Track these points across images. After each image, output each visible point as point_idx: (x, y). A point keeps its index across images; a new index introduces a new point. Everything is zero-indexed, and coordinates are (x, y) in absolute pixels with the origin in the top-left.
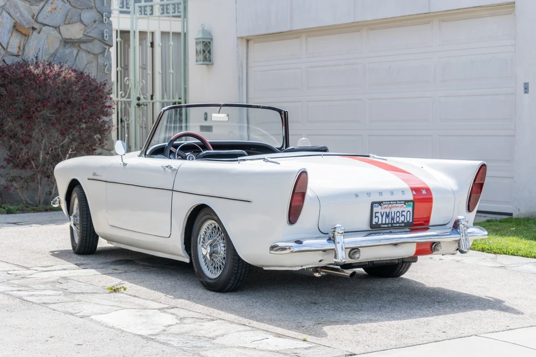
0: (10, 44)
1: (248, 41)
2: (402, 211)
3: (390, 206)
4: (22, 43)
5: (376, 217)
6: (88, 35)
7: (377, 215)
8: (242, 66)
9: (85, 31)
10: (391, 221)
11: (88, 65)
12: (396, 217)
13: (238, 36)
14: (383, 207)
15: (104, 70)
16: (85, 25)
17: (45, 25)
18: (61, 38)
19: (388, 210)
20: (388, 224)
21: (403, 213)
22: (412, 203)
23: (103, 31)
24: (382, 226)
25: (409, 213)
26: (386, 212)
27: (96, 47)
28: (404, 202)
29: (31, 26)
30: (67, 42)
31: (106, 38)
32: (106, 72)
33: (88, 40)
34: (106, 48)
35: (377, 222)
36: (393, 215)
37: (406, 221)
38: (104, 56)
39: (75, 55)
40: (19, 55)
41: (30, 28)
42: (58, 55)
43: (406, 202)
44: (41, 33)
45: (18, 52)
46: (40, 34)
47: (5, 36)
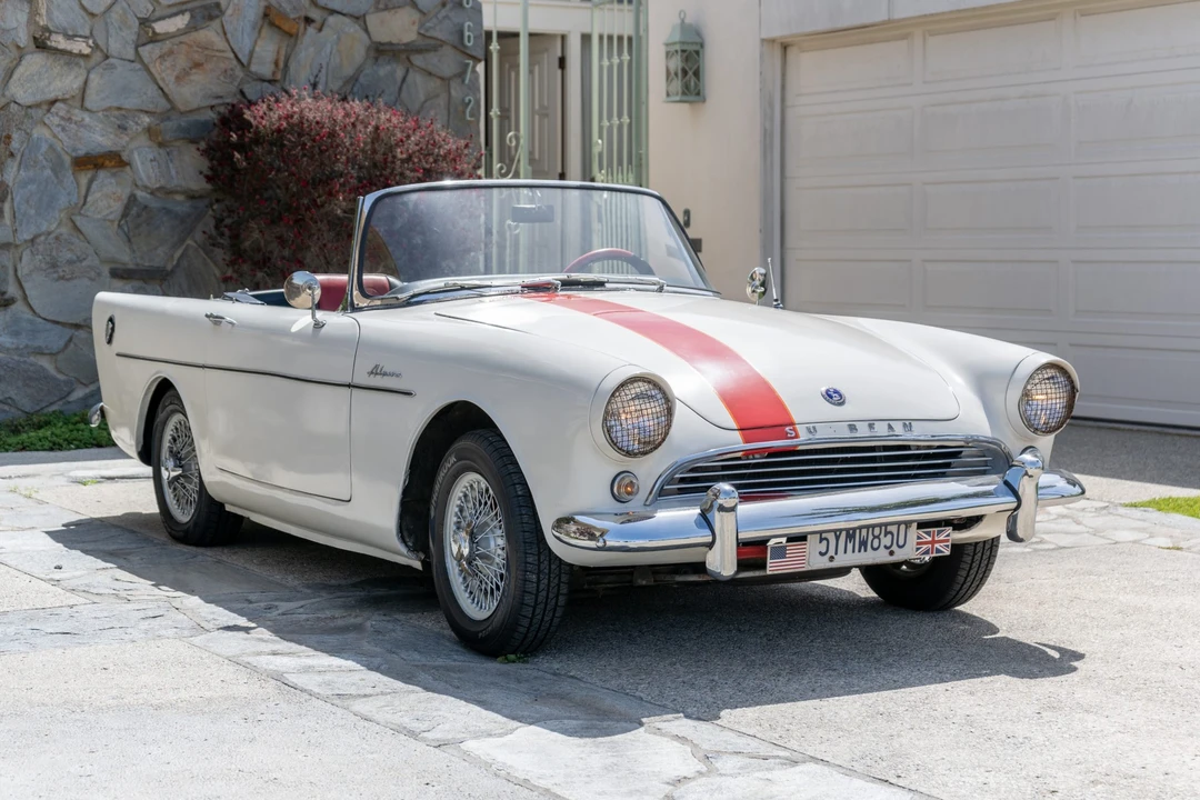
0: (255, 55)
1: (785, 47)
4: (283, 52)
6: (428, 34)
8: (771, 105)
9: (422, 25)
11: (428, 103)
13: (764, 36)
15: (464, 112)
16: (420, 11)
17: (333, 12)
18: (367, 42)
23: (463, 25)
27: (446, 62)
29: (303, 14)
30: (381, 51)
31: (469, 41)
32: (469, 118)
33: (427, 46)
34: (468, 64)
38: (463, 81)
39: (399, 79)
40: (275, 81)
41: (299, 18)
42: (362, 79)
44: (326, 31)
45: (274, 73)
46: (323, 33)
47: (245, 36)
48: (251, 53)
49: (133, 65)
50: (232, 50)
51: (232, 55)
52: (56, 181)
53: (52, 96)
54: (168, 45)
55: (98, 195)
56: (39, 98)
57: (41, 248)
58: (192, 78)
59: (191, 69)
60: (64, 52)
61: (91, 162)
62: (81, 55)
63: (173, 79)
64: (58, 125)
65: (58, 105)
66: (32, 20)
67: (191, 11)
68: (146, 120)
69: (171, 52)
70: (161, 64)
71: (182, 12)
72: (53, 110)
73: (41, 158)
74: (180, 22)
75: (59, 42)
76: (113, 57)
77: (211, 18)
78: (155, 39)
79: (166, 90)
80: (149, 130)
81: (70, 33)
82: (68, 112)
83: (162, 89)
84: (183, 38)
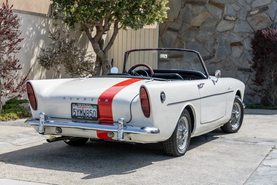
2: (90, 111)
3: (82, 106)
5: (74, 112)
7: (75, 110)
10: (84, 115)
12: (86, 113)
14: (78, 107)
19: (81, 109)
20: (81, 117)
21: (91, 112)
22: (96, 106)
24: (78, 117)
25: (94, 112)
26: (80, 110)
28: (90, 105)
35: (75, 114)
36: (84, 112)
37: (93, 116)
43: (93, 105)
47: (273, 13)
48: (275, 18)
49: (245, 22)
50: (270, 17)
51: (269, 19)
52: (226, 48)
53: (226, 30)
54: (254, 17)
55: (235, 52)
56: (223, 30)
57: (222, 63)
58: (260, 24)
59: (259, 22)
60: (229, 20)
61: (234, 44)
62: (233, 20)
63: (255, 25)
64: (227, 36)
65: (228, 32)
66: (223, 13)
67: (259, 9)
68: (248, 34)
69: (255, 19)
70: (252, 21)
71: (257, 10)
72: (227, 33)
73: (223, 43)
74: (257, 11)
75: (228, 18)
76: (241, 20)
77: (265, 10)
78: (251, 15)
79: (253, 27)
80: (249, 36)
81: (231, 16)
82: (230, 33)
83: (252, 27)
84: (257, 15)
